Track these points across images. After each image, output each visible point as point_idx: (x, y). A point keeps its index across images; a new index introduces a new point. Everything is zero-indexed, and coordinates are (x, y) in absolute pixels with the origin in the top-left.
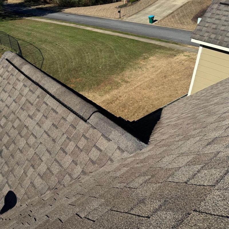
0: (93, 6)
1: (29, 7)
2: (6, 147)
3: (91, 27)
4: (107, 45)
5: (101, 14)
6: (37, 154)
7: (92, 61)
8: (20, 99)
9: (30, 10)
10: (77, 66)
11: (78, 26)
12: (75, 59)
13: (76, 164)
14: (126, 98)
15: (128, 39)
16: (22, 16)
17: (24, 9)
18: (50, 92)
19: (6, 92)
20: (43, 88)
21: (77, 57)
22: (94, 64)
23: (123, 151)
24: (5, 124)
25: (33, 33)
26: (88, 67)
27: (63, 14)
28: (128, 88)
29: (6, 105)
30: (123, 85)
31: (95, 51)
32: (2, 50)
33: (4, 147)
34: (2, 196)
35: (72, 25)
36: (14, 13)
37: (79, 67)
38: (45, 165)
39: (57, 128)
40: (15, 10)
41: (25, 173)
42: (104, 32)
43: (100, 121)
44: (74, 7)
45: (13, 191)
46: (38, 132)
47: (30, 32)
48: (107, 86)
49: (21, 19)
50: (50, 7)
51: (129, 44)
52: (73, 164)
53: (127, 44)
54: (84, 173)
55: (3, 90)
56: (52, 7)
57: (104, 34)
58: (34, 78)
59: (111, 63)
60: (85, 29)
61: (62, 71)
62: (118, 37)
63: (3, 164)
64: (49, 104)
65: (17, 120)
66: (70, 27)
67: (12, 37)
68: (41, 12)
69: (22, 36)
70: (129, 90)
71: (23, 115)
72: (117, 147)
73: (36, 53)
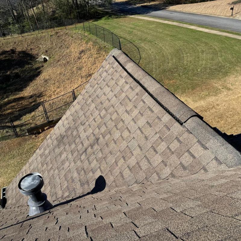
0: (201, 3)
1: (135, 5)
2: (103, 136)
3: (196, 26)
4: (211, 46)
5: (209, 12)
6: (129, 148)
7: (190, 63)
8: (120, 94)
9: (135, 8)
10: (173, 67)
11: (181, 25)
12: (172, 59)
13: (166, 165)
14: (224, 107)
15: (239, 40)
16: (127, 15)
17: (129, 7)
18: (149, 91)
19: (109, 86)
20: (143, 86)
21: (175, 58)
22: (192, 66)
23: (220, 163)
24: (105, 116)
25: (134, 31)
26: (185, 68)
27: (167, 12)
28: (229, 97)
29: (108, 99)
30: (224, 92)
31: (196, 51)
32: (105, 47)
33: (101, 136)
34: (93, 178)
35: (175, 23)
36: (120, 12)
37: (175, 68)
38: (135, 159)
39: (151, 126)
40: (120, 8)
41: (116, 162)
42: (209, 31)
43: (198, 126)
44: (180, 4)
45: (104, 176)
46: (132, 128)
47: (131, 30)
48: (203, 91)
49: (126, 17)
50: (155, 5)
51: (238, 46)
52: (162, 164)
53: (236, 46)
54: (172, 175)
55: (107, 84)
56: (157, 5)
57: (209, 33)
58: (135, 76)
59: (212, 66)
60: (188, 27)
61: (156, 71)
62: (226, 37)
63: (98, 150)
64: (147, 102)
65: (115, 113)
66: (173, 25)
67: (115, 35)
68: (145, 10)
69: (124, 35)
70: (230, 99)
71: (121, 110)
72: (213, 157)
73: (135, 51)
